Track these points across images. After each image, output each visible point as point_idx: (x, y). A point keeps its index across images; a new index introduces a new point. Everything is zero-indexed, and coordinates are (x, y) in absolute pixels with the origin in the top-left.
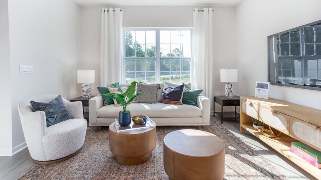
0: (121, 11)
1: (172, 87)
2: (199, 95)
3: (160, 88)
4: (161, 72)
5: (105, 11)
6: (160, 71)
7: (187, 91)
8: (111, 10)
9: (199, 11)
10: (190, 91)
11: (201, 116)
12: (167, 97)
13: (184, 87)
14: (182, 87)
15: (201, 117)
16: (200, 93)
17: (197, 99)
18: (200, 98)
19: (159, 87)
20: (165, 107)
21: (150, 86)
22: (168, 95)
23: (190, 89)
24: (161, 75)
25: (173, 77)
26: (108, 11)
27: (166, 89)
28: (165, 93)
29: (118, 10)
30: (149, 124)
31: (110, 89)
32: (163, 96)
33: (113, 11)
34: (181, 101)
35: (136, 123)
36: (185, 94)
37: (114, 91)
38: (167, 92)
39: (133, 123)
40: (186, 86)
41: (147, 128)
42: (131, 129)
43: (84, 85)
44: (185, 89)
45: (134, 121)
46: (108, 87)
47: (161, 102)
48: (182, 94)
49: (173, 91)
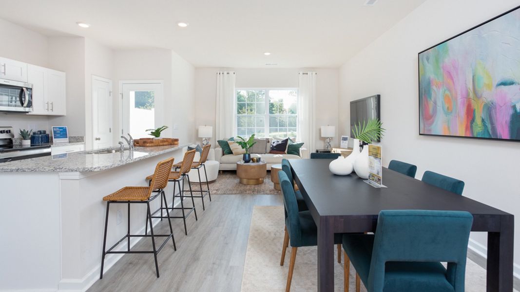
0: (234, 73)
1: (278, 141)
2: (300, 147)
3: (269, 142)
5: (220, 74)
6: (269, 128)
7: (291, 144)
8: (225, 73)
9: (303, 74)
10: (294, 144)
13: (289, 140)
14: (287, 140)
17: (299, 150)
18: (301, 149)
19: (268, 141)
21: (260, 140)
22: (275, 147)
26: (223, 73)
27: (274, 143)
29: (231, 73)
30: (262, 162)
31: (229, 142)
32: (271, 148)
33: (227, 73)
34: (286, 151)
35: (253, 161)
36: (290, 146)
37: (232, 143)
38: (274, 145)
39: (251, 161)
40: (291, 140)
41: (261, 163)
42: (251, 164)
43: (204, 139)
44: (289, 142)
45: (253, 159)
46: (226, 140)
47: (270, 153)
48: (287, 146)
49: (280, 144)
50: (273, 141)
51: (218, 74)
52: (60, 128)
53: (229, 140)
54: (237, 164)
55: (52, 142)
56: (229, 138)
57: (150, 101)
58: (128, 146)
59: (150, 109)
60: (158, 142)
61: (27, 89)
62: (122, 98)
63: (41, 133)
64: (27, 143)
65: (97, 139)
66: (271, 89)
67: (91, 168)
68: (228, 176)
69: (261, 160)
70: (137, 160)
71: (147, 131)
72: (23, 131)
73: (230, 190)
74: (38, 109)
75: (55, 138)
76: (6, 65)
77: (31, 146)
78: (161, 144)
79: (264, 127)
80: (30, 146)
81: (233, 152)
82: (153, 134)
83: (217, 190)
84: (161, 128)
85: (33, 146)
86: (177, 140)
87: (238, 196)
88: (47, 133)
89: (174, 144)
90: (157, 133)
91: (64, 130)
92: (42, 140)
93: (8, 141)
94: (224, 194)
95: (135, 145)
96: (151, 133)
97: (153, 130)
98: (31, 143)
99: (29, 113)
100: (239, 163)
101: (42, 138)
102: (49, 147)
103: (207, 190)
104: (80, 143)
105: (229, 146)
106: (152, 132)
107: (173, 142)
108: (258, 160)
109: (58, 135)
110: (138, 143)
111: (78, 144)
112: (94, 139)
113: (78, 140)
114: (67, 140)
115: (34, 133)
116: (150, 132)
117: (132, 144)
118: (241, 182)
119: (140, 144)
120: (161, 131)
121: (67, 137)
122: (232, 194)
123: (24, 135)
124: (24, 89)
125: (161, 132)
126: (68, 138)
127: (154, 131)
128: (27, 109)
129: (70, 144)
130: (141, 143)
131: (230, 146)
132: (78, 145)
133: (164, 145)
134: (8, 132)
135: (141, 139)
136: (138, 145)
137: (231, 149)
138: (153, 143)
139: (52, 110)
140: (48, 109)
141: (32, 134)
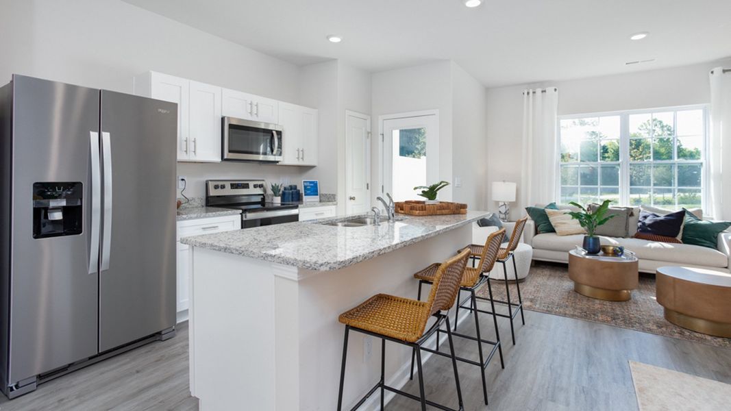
0: (555, 90)
1: (658, 214)
2: (721, 232)
3: (632, 215)
4: (631, 189)
5: (528, 93)
6: (629, 187)
7: (692, 223)
8: (539, 91)
9: (724, 71)
10: (700, 222)
11: (726, 266)
12: (649, 229)
13: (686, 215)
14: (682, 214)
15: (726, 268)
16: (725, 229)
17: (716, 238)
18: (725, 236)
19: (630, 213)
20: (647, 244)
21: (613, 210)
22: (649, 225)
23: (700, 220)
24: (631, 193)
25: (640, 198)
26: (534, 93)
27: (645, 217)
28: (644, 224)
29: (550, 90)
30: (626, 256)
31: (548, 211)
32: (641, 227)
33: (542, 92)
34: (679, 237)
35: (606, 253)
36: (688, 227)
37: (554, 214)
38: (647, 221)
39: (601, 252)
40: (691, 214)
41: (624, 259)
42: (601, 258)
43: (501, 204)
44: (687, 219)
45: (605, 250)
46: (543, 208)
47: (637, 236)
48: (682, 227)
49: (661, 221)
50: (642, 214)
51: (526, 94)
52: (311, 182)
53: (546, 208)
54: (570, 255)
55: (302, 200)
56: (548, 204)
57: (418, 147)
58: (386, 214)
59: (419, 158)
60: (434, 210)
61: (277, 132)
62: (383, 141)
63: (291, 189)
64: (278, 201)
65: (351, 198)
66: (633, 113)
67: (315, 263)
68: (547, 272)
69: (625, 251)
70: (398, 247)
71: (415, 188)
72: (274, 185)
73: (559, 306)
74: (288, 157)
75: (305, 195)
76: (259, 105)
77: (282, 204)
78: (438, 212)
79: (618, 184)
80: (279, 205)
81: (556, 229)
82: (424, 194)
83: (531, 301)
84: (438, 185)
85: (284, 204)
86: (464, 206)
87: (580, 322)
88: (298, 188)
89: (459, 214)
90: (431, 193)
91: (315, 185)
92: (292, 197)
93: (262, 197)
94: (549, 312)
95: (396, 212)
96: (421, 193)
97: (424, 187)
98: (282, 201)
99: (280, 163)
100: (572, 252)
101: (292, 194)
102: (296, 207)
103: (518, 303)
104: (331, 203)
105: (548, 218)
106: (423, 192)
107: (457, 209)
108: (618, 252)
109: (308, 192)
110: (402, 209)
111: (329, 205)
112: (348, 199)
113: (330, 200)
114: (316, 198)
115: (285, 189)
116: (420, 191)
117: (392, 211)
118: (577, 290)
119: (405, 209)
120: (438, 189)
121: (317, 195)
122: (565, 315)
123: (275, 190)
124: (274, 132)
125: (438, 192)
126: (318, 197)
127: (426, 190)
128: (277, 158)
129: (321, 204)
130: (407, 207)
131: (551, 219)
132: (328, 207)
133: (442, 214)
134: (261, 186)
135: (406, 202)
136: (402, 212)
137: (553, 224)
138: (425, 210)
139: (302, 158)
140: (298, 158)
141: (282, 189)
